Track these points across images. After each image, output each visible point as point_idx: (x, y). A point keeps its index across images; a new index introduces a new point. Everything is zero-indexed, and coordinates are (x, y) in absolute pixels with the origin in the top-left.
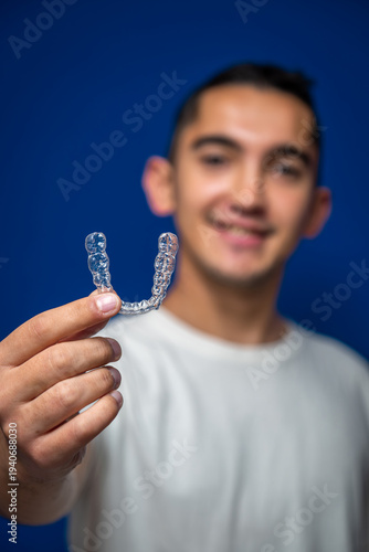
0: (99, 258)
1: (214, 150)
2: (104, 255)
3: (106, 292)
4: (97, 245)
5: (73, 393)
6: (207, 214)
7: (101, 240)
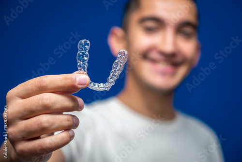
0: (84, 54)
1: (150, 24)
2: (87, 53)
3: (83, 74)
4: (84, 46)
5: (48, 122)
6: (145, 56)
7: (88, 44)
